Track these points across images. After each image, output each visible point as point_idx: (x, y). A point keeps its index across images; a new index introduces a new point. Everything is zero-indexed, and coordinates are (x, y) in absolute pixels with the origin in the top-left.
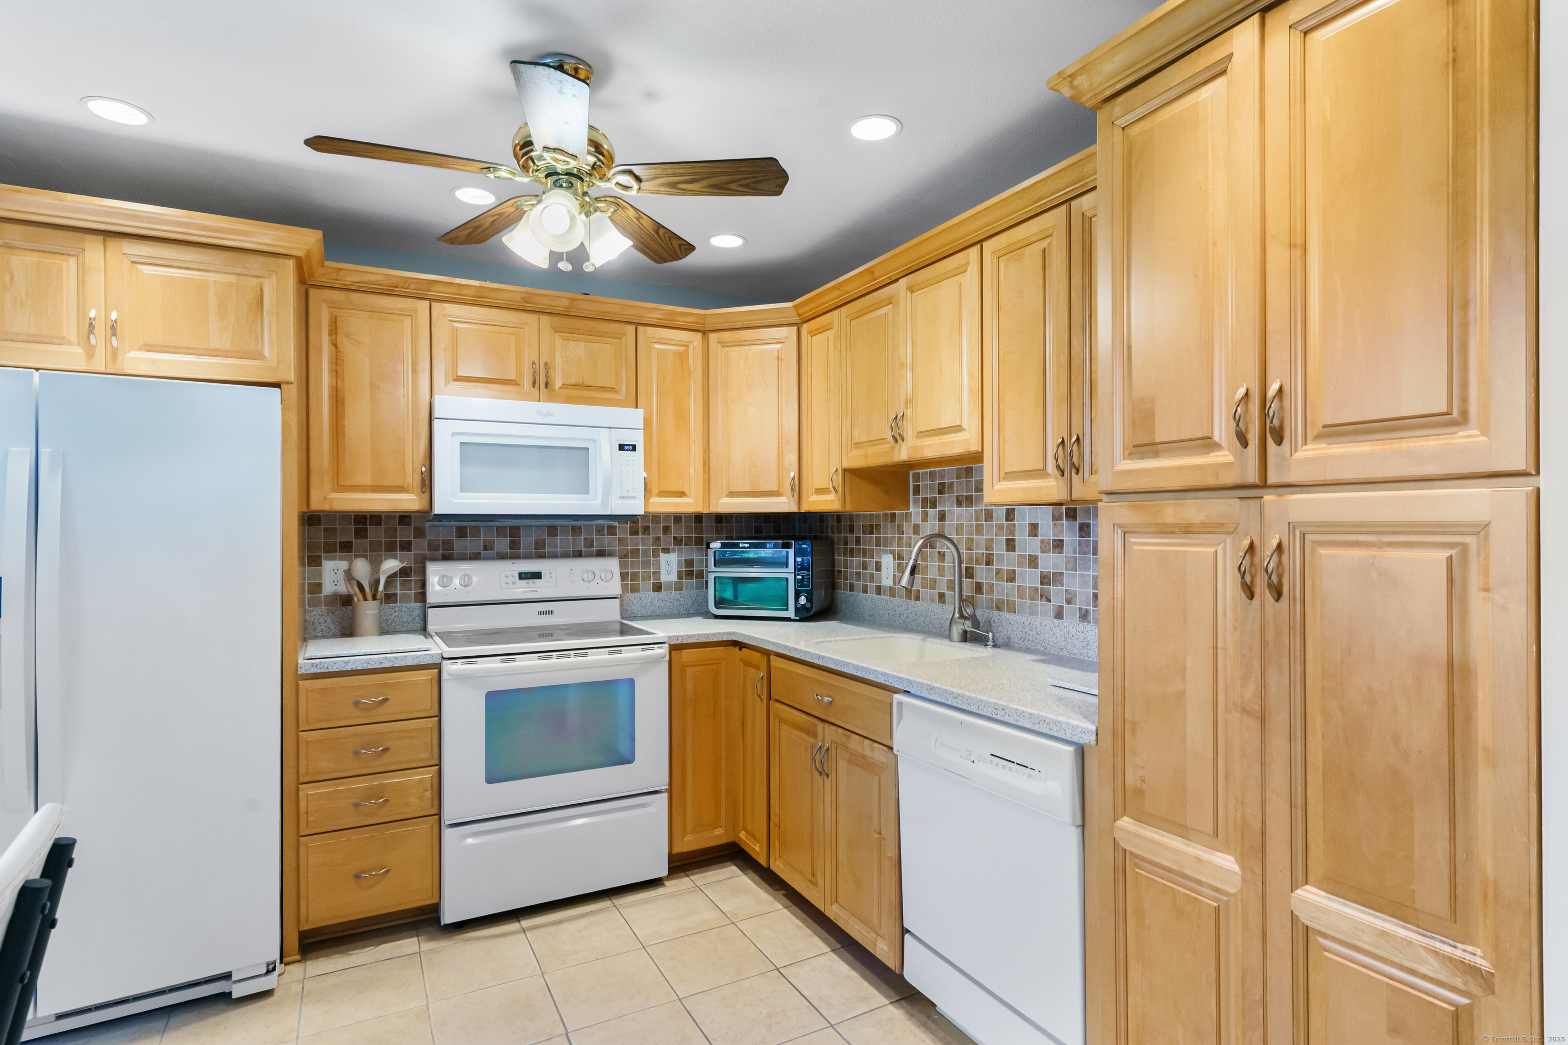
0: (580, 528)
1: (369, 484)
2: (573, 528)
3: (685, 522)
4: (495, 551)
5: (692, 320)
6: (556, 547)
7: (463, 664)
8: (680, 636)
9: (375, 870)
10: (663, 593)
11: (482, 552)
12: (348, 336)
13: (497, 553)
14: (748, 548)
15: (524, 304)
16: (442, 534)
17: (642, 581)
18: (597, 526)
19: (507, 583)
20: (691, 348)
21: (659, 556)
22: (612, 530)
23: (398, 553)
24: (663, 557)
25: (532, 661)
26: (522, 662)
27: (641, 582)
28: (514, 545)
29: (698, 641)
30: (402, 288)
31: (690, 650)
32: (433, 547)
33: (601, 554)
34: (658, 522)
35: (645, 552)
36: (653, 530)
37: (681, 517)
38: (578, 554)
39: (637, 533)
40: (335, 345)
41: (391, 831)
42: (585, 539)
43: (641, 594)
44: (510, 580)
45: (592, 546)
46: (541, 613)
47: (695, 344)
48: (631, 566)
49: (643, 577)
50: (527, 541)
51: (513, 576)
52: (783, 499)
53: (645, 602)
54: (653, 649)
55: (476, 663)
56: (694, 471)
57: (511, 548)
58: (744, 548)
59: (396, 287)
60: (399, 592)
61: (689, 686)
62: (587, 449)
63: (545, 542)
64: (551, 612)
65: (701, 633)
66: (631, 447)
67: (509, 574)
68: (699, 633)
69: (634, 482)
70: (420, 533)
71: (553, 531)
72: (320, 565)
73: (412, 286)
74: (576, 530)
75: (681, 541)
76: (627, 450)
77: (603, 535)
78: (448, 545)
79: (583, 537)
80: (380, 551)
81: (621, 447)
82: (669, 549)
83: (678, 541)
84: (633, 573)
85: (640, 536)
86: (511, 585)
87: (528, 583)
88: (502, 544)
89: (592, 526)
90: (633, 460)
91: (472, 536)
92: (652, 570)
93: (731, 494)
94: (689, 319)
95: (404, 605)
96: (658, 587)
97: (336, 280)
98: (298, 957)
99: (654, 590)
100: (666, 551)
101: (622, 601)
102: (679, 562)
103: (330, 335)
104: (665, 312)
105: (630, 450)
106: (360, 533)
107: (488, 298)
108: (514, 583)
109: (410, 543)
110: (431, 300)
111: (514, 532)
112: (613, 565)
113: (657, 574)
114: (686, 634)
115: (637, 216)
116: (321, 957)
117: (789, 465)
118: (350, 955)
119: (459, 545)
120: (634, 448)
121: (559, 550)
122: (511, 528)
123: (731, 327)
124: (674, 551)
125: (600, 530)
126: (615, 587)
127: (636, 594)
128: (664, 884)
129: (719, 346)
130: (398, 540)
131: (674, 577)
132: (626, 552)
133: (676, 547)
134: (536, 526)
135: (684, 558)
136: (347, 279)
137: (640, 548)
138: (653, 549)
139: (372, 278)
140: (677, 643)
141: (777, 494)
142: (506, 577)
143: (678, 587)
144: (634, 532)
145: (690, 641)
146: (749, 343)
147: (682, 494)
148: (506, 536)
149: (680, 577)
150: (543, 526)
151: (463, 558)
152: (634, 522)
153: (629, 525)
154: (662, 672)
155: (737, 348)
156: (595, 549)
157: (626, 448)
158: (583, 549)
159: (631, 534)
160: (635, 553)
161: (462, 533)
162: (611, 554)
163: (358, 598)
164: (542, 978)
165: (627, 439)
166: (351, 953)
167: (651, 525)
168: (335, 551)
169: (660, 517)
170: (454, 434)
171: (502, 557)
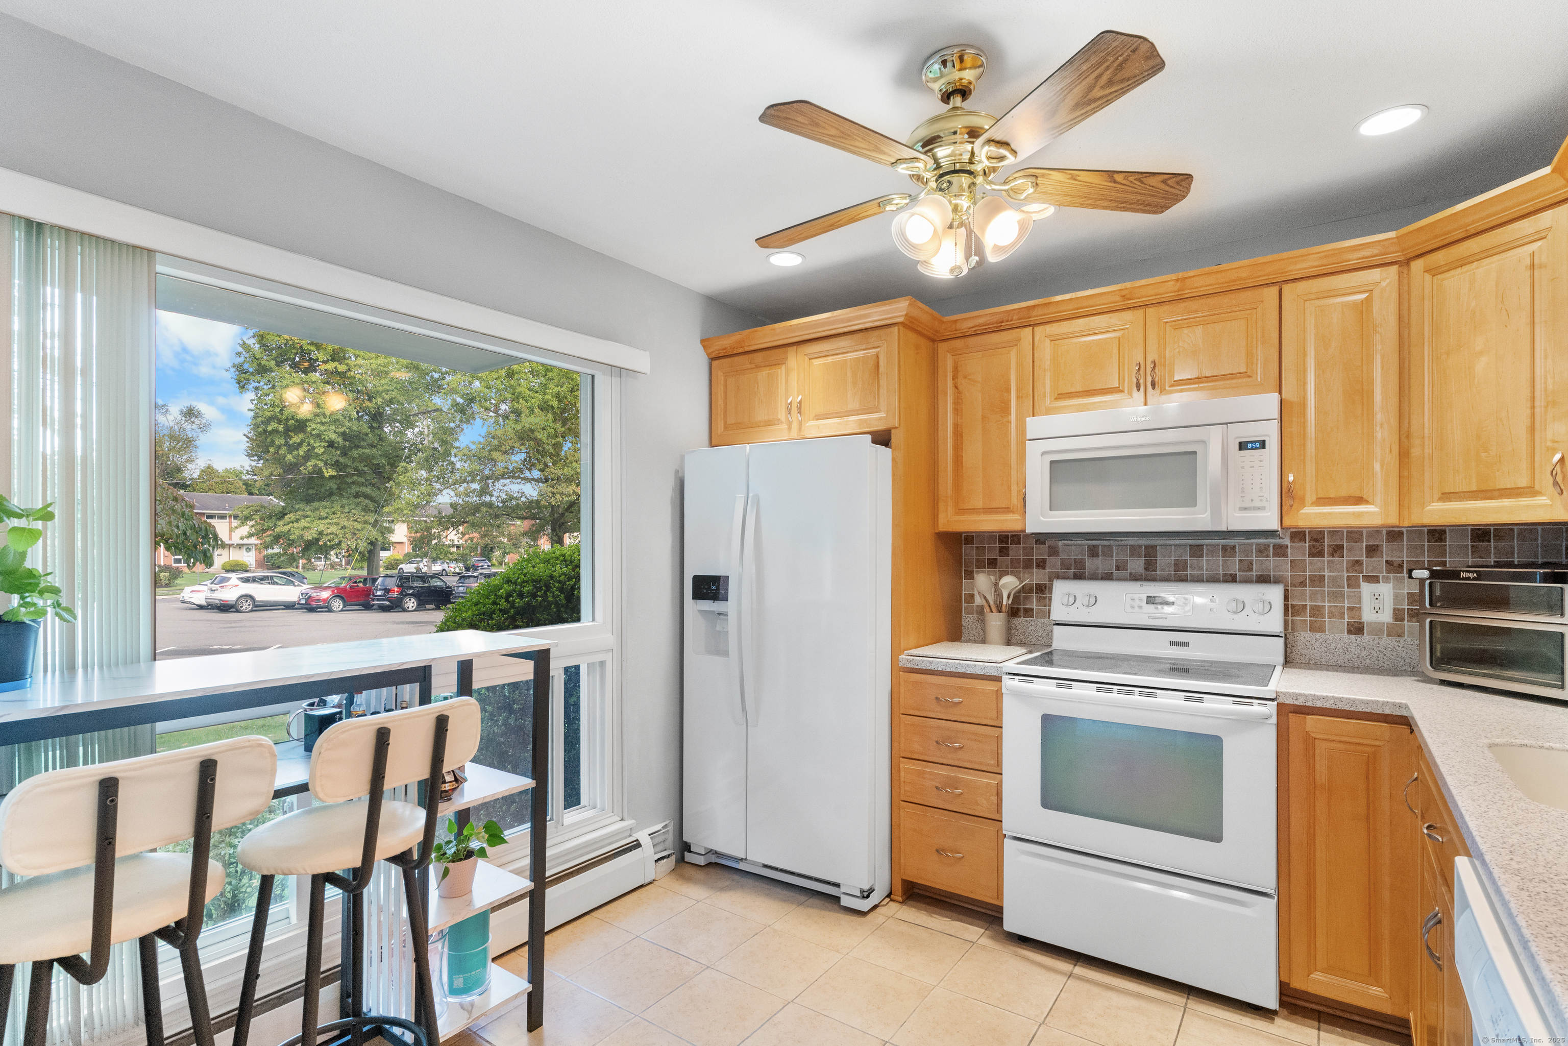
0: (1234, 547)
1: (981, 507)
2: (1225, 548)
3: (1409, 540)
4: (1129, 572)
5: (1376, 252)
6: (1201, 568)
7: (1020, 681)
8: (1300, 695)
9: (951, 851)
10: (1366, 638)
11: (1114, 572)
12: (965, 377)
13: (1131, 574)
14: (1474, 579)
15: (1126, 302)
16: (1074, 552)
17: (1329, 617)
18: (1257, 545)
19: (1132, 607)
20: (1376, 293)
21: (1359, 587)
22: (1280, 551)
23: (1035, 570)
24: (1366, 589)
25: (1090, 691)
26: (1078, 690)
27: (1327, 619)
28: (1150, 565)
29: (1334, 707)
30: (1007, 321)
31: (1324, 718)
32: (1066, 566)
33: (1263, 580)
34: (1360, 540)
35: (1334, 581)
36: (1350, 550)
37: (1401, 533)
38: (1232, 579)
39: (1320, 554)
40: (956, 387)
41: (964, 822)
42: (1240, 560)
43: (1328, 635)
44: (1137, 603)
45: (1251, 570)
46: (1172, 643)
47: (1384, 284)
48: (1310, 597)
49: (1330, 612)
50: (1164, 561)
51: (1140, 600)
52: (1543, 500)
53: (1332, 646)
54: (1251, 704)
55: (1032, 682)
56: (1382, 466)
57: (1146, 569)
58: (1469, 579)
59: (1002, 322)
60: (1035, 607)
61: (1321, 767)
62: (1195, 453)
63: (1186, 563)
64: (1186, 644)
65: (1341, 696)
66: (1258, 445)
67: (1136, 597)
68: (1336, 695)
69: (1261, 488)
70: (1054, 552)
71: (1197, 551)
72: (973, 578)
73: (1015, 317)
74: (1229, 551)
75: (1401, 566)
76: (1252, 448)
77: (1268, 556)
78: (1080, 564)
79: (1237, 559)
80: (1020, 567)
81: (1242, 446)
82: (1377, 577)
83: (1394, 567)
84: (1312, 608)
85: (1326, 559)
86: (1137, 609)
87: (1157, 608)
88: (1137, 565)
89: (1251, 545)
90: (1261, 461)
91: (1104, 555)
92: (1346, 605)
93: (1446, 496)
94: (1366, 253)
95: (1038, 620)
96: (1357, 629)
97: (956, 330)
98: (900, 899)
99: (1350, 632)
100: (1373, 579)
101: (1286, 639)
102: (1396, 596)
103: (953, 379)
104: (1322, 254)
105: (1256, 448)
106: (1004, 551)
107: (1087, 307)
108: (1140, 607)
109: (1044, 561)
110: (1033, 326)
111: (1150, 553)
112: (1274, 594)
113: (1355, 610)
114: (1312, 693)
115: (1069, 176)
116: (915, 907)
117: (1554, 442)
118: (932, 916)
119: (1091, 564)
120: (1263, 445)
121: (1205, 573)
122: (1146, 547)
123: (1447, 241)
124: (1387, 580)
125: (1262, 551)
126: (1274, 622)
127: (1318, 635)
128: (1274, 1019)
129: (1428, 277)
130: (1035, 558)
131: (1386, 616)
132: (1301, 579)
133: (1391, 575)
134: (1176, 545)
135: (1406, 591)
136: (963, 327)
137: (1327, 574)
138: (1348, 576)
139: (981, 321)
140: (1297, 703)
141: (1530, 491)
142: (1133, 600)
143: (1395, 631)
144: (1317, 553)
145: (1319, 704)
146: (1477, 257)
147: (1359, 500)
148: (1141, 557)
149: (1398, 615)
150: (1186, 545)
151: (1094, 577)
152: (1316, 540)
153: (1307, 544)
154: (1267, 738)
155: (1459, 270)
156: (1254, 573)
157: (1250, 446)
158: (1238, 573)
159: (1311, 555)
160: (1318, 580)
161: (1093, 552)
162: (1277, 581)
163: (987, 609)
164: (1037, 1027)
165: (1250, 433)
166: (935, 916)
167: (1345, 544)
168: (984, 567)
169: (1362, 532)
170: (1044, 453)
171: (1135, 578)
